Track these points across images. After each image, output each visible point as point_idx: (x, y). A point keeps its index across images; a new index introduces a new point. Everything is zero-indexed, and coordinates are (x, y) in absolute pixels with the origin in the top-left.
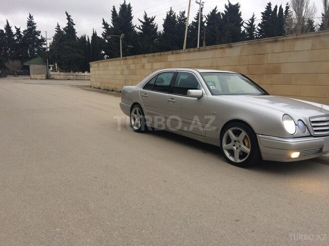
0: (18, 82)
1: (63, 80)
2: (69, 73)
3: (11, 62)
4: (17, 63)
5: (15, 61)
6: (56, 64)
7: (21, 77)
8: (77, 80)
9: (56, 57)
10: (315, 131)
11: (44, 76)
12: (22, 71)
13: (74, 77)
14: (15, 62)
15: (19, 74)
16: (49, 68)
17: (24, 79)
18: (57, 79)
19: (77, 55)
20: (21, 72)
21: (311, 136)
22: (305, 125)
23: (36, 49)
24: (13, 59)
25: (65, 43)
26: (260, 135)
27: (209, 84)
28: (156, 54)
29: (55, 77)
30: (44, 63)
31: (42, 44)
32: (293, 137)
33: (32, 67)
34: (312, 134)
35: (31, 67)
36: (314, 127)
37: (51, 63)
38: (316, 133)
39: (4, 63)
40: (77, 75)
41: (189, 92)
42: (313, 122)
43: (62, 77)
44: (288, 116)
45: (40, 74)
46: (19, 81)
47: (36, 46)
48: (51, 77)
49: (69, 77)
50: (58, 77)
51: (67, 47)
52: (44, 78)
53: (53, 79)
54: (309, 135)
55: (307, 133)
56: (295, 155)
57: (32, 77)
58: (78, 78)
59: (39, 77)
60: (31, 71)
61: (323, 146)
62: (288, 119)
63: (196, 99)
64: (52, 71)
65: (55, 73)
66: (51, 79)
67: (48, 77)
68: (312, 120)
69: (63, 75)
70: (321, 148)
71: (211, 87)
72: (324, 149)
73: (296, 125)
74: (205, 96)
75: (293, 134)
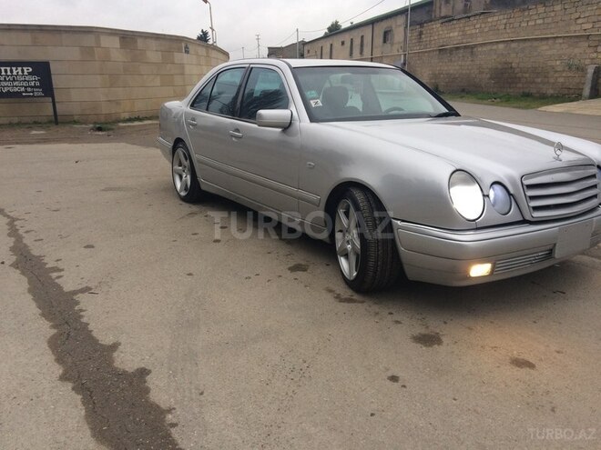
10: (536, 209)
21: (524, 222)
22: (510, 194)
26: (399, 222)
27: (309, 94)
32: (476, 226)
34: (528, 218)
36: (533, 198)
38: (537, 214)
41: (260, 115)
42: (531, 187)
44: (465, 175)
54: (521, 219)
55: (513, 215)
56: (480, 270)
61: (555, 245)
62: (465, 182)
63: (280, 130)
68: (527, 182)
70: (551, 250)
71: (312, 103)
72: (556, 251)
73: (484, 195)
74: (297, 124)
75: (474, 220)
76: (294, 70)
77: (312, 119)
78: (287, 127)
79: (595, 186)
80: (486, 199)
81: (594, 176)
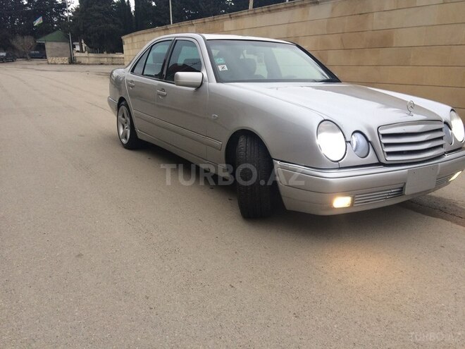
0: (27, 68)
1: (92, 64)
2: (101, 55)
3: (19, 39)
4: (29, 40)
5: (25, 37)
6: (83, 42)
7: (35, 61)
8: (113, 64)
9: (82, 30)
10: (389, 154)
11: (66, 60)
12: (38, 52)
13: (110, 60)
14: (25, 40)
15: (33, 57)
16: (74, 47)
17: (38, 64)
18: (84, 64)
19: (112, 26)
20: (36, 54)
21: (380, 164)
22: (368, 141)
23: (55, 20)
24: (23, 34)
25: (92, 8)
26: (278, 162)
27: (217, 61)
28: (207, 19)
29: (83, 61)
30: (66, 39)
31: (64, 10)
32: (339, 166)
33: (50, 46)
34: (383, 161)
35: (48, 46)
36: (387, 145)
37: (75, 39)
38: (390, 158)
39: (11, 41)
40: (113, 58)
41: (178, 76)
42: (385, 136)
43: (92, 60)
44: (331, 124)
45: (61, 56)
46: (29, 67)
47: (56, 15)
48: (77, 61)
49: (102, 60)
50: (87, 61)
51: (96, 15)
52: (67, 62)
53: (79, 63)
54: (377, 161)
55: (371, 158)
56: (341, 202)
57: (50, 61)
58: (115, 61)
59: (59, 60)
60: (48, 52)
61: (405, 184)
62: (330, 130)
63: (194, 89)
64: (78, 51)
65: (83, 55)
66: (76, 64)
67: (72, 61)
68: (382, 132)
69: (92, 57)
70: (402, 188)
71: (220, 68)
72: (406, 189)
73: (346, 142)
74: (207, 84)
75: (337, 161)
76: (207, 41)
77: (218, 80)
78: (199, 86)
79: (441, 138)
80: (348, 144)
81: (441, 130)
